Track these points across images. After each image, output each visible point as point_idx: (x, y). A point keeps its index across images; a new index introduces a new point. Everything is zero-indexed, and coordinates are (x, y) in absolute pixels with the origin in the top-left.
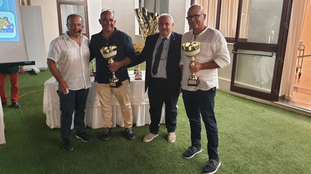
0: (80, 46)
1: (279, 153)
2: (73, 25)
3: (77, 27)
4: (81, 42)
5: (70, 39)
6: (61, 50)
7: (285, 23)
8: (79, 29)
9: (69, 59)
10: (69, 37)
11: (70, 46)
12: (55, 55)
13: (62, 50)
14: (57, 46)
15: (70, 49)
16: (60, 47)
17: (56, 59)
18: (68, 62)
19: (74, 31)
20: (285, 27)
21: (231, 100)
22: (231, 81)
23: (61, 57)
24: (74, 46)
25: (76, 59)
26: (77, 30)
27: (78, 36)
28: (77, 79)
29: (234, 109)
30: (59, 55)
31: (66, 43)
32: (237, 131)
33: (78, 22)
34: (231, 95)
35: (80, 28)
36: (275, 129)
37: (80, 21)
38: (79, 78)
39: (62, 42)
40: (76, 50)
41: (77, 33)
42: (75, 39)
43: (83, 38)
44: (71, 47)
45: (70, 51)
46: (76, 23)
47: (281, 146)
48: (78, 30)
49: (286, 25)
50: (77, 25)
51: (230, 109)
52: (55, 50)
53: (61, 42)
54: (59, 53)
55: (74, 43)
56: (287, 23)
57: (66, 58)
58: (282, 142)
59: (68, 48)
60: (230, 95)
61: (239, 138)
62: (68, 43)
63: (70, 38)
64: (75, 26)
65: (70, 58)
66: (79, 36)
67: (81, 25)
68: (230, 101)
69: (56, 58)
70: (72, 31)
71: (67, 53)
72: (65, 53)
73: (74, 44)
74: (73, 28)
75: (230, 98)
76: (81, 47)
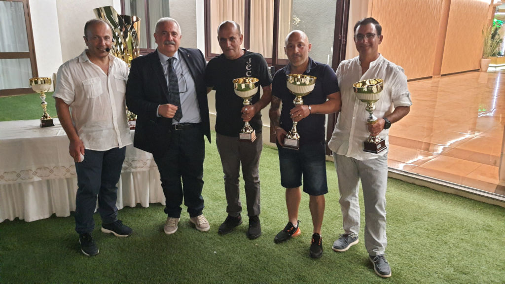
0: (107, 75)
1: (330, 233)
2: (96, 38)
3: (104, 42)
4: (109, 68)
5: (91, 63)
6: (74, 82)
7: (341, 34)
8: (106, 44)
9: (88, 97)
10: (88, 59)
11: (90, 75)
12: (66, 91)
13: (76, 82)
14: (68, 75)
15: (89, 80)
16: (72, 77)
17: (67, 99)
18: (87, 102)
19: (98, 49)
20: (341, 40)
21: (270, 156)
22: (270, 126)
23: (76, 93)
24: (96, 74)
25: (101, 97)
26: (103, 46)
27: (105, 56)
28: (105, 132)
29: (273, 169)
30: (72, 91)
31: (84, 68)
32: (272, 205)
33: (104, 33)
34: (272, 149)
35: (109, 43)
36: (329, 197)
37: (108, 31)
38: (108, 129)
39: (77, 68)
40: (100, 82)
41: (103, 52)
42: (100, 62)
43: (114, 62)
44: (92, 75)
45: (89, 83)
46: (101, 35)
47: (334, 222)
48: (105, 47)
49: (342, 37)
50: (103, 38)
51: (268, 170)
52: (65, 82)
53: (75, 68)
54: (71, 87)
55: (97, 68)
56: (344, 34)
57: (83, 94)
58: (336, 216)
59: (86, 78)
60: (269, 149)
61: (275, 215)
62: (86, 70)
63: (89, 61)
64: (101, 41)
65: (90, 94)
66: (107, 58)
67: (109, 38)
68: (269, 158)
69: (67, 96)
70: (95, 49)
71: (85, 87)
72: (82, 87)
73: (98, 70)
74: (96, 44)
75: (270, 154)
76: (109, 76)
